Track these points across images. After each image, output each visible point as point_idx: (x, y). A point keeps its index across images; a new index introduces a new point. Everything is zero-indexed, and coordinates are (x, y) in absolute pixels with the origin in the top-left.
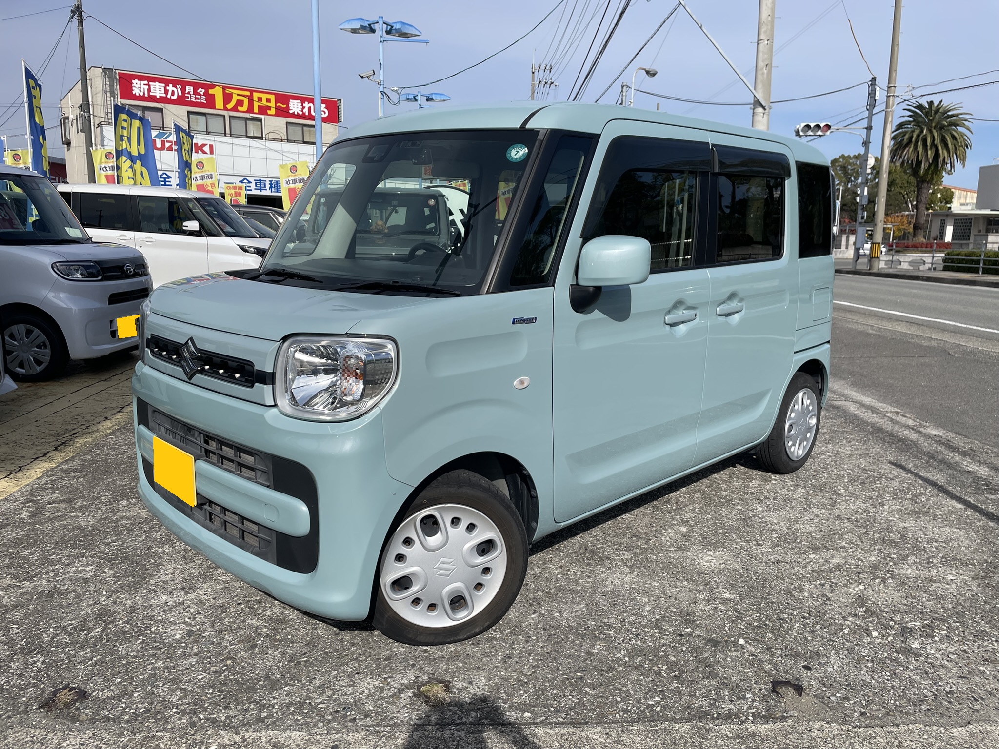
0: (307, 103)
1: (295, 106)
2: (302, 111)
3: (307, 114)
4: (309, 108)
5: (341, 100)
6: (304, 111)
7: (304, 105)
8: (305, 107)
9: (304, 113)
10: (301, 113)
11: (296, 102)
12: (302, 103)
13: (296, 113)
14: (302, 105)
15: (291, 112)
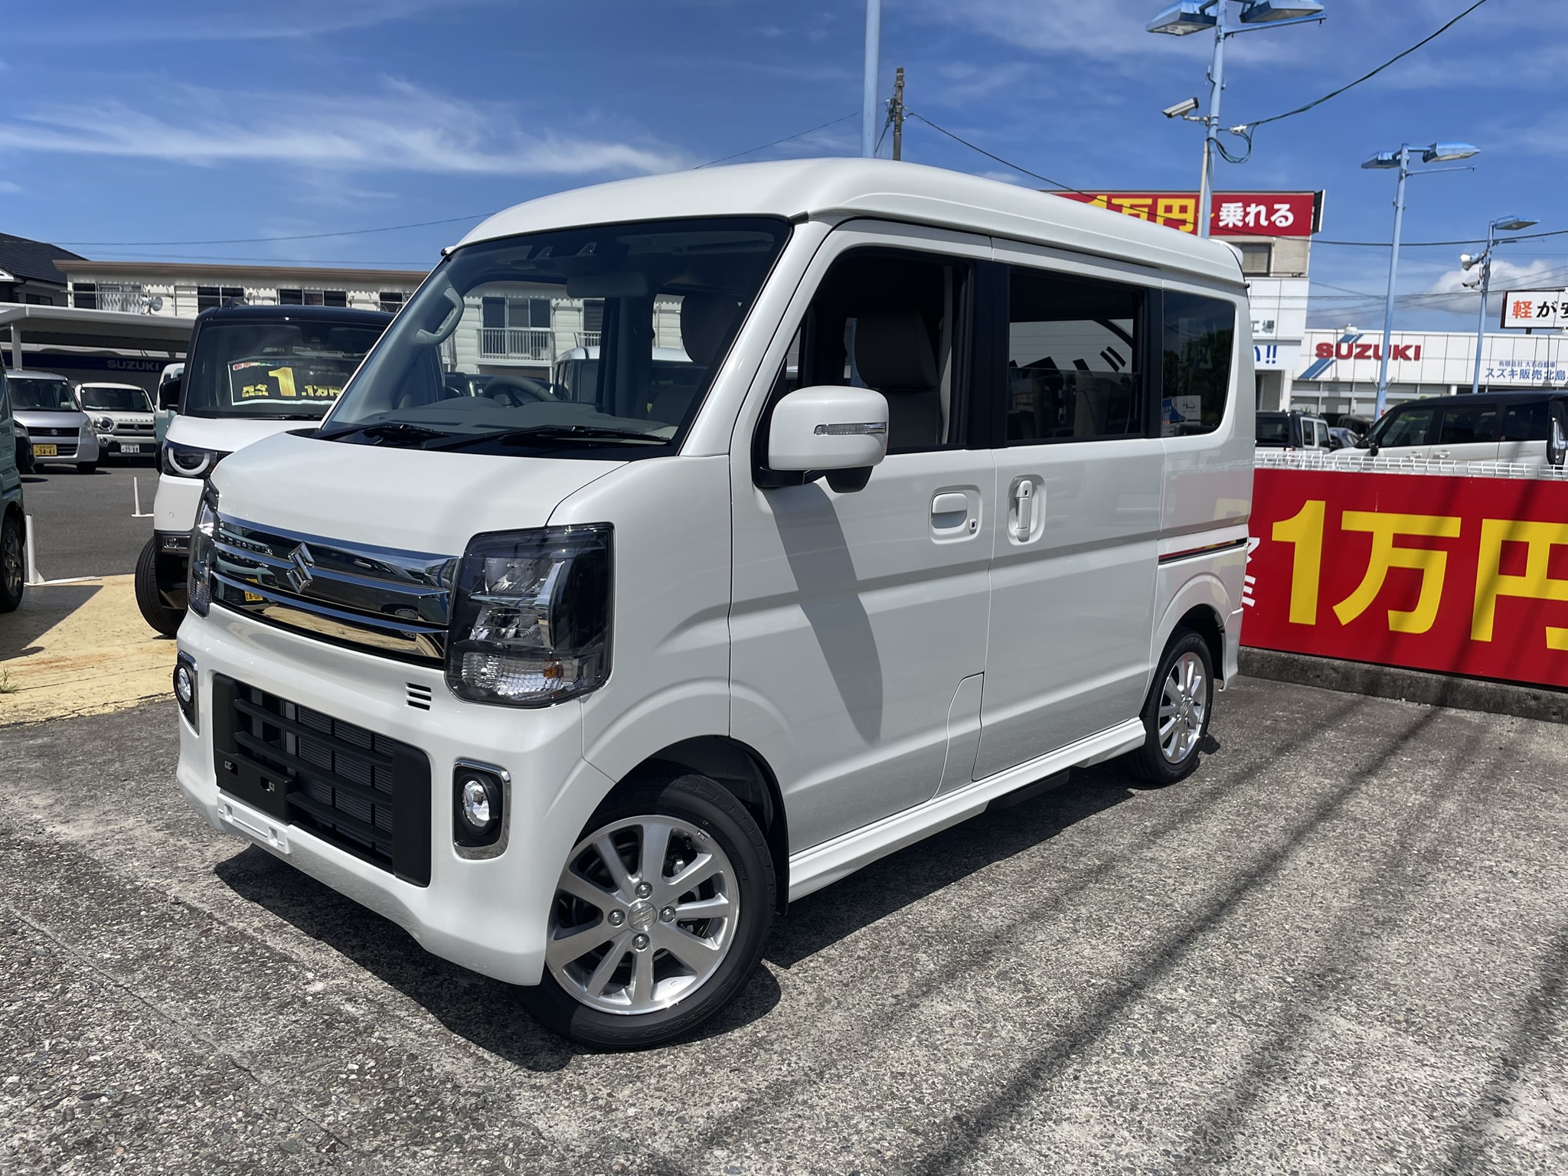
0: (1253, 205)
1: (1232, 213)
2: (1243, 220)
3: (1252, 224)
4: (1258, 214)
5: (1321, 192)
6: (1247, 220)
7: (1248, 210)
8: (1249, 213)
9: (1246, 225)
10: (1240, 224)
11: (1232, 206)
12: (1246, 205)
13: (1231, 225)
14: (1245, 210)
15: (1221, 224)
